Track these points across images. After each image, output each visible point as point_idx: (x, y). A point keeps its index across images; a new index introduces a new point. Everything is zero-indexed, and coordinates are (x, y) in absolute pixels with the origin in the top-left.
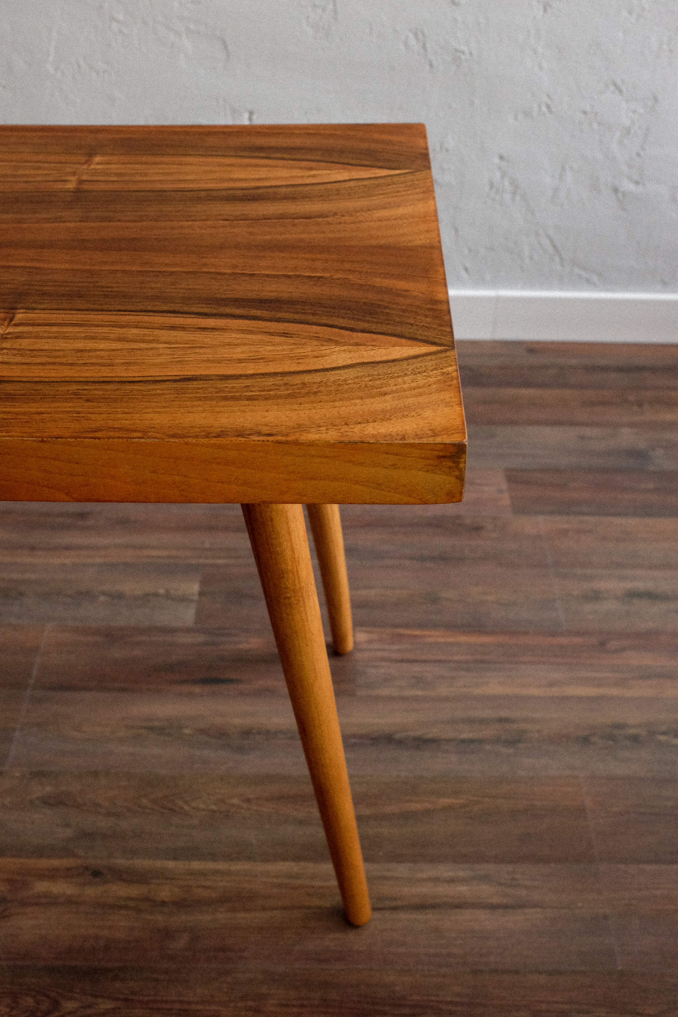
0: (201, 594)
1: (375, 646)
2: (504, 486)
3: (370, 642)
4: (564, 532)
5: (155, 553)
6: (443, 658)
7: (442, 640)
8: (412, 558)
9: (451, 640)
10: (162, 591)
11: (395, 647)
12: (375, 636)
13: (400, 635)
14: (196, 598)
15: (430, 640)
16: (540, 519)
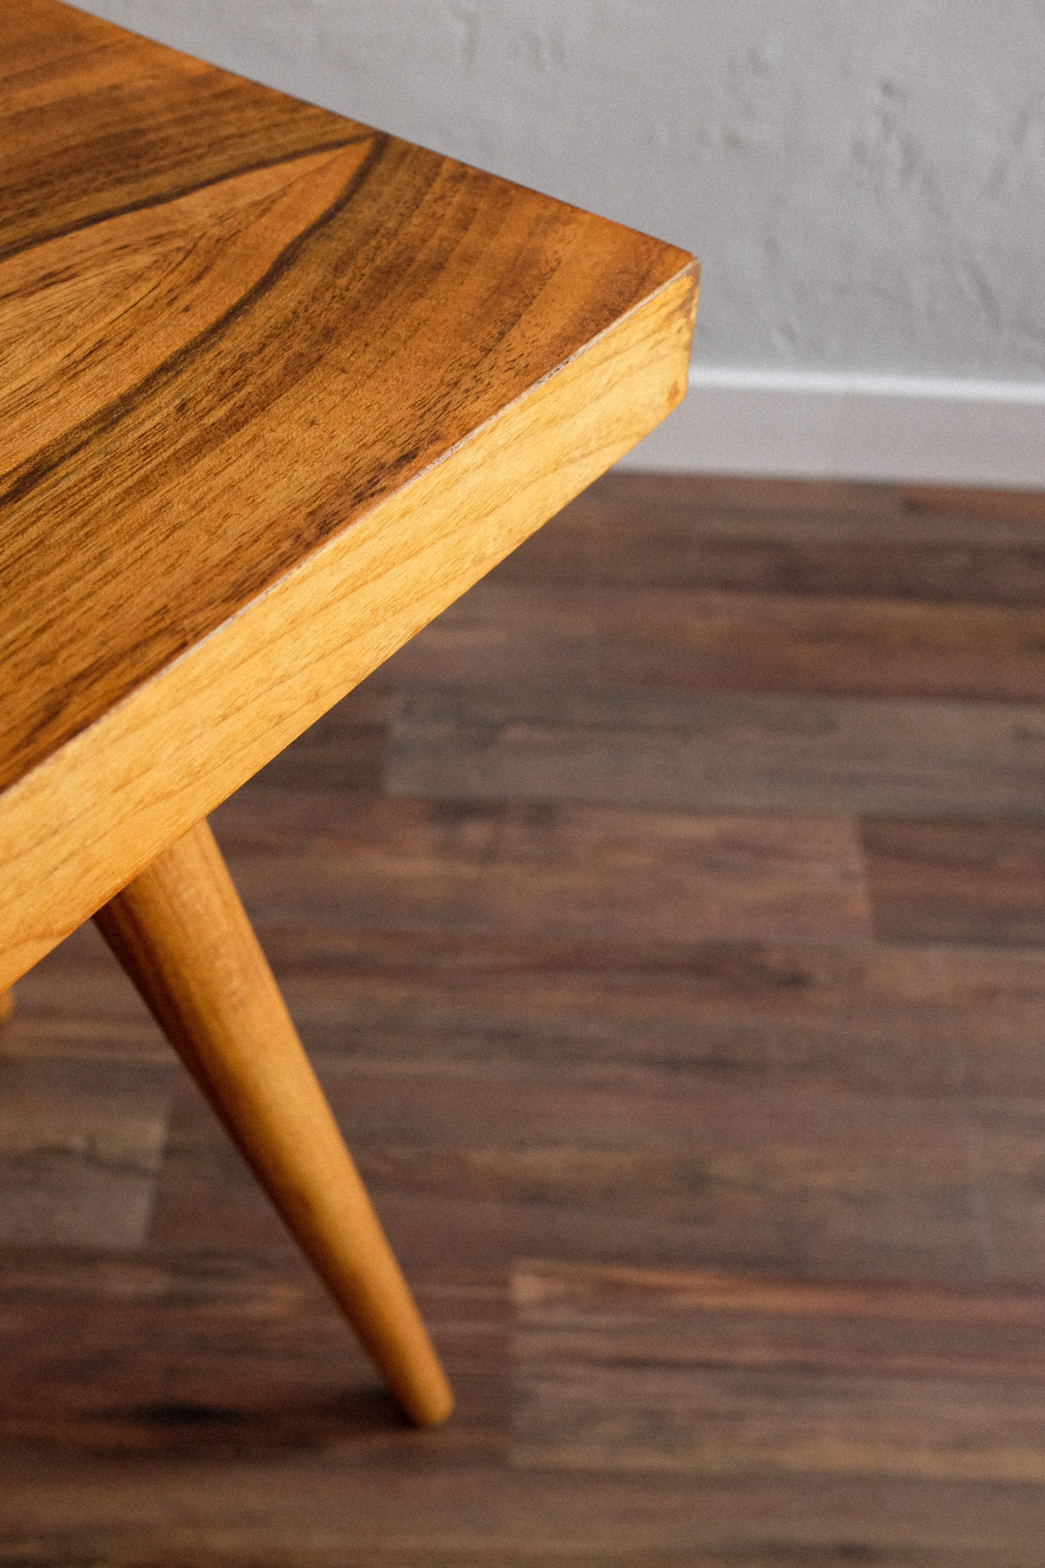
0: (169, 1152)
1: (562, 1316)
2: (856, 862)
3: (548, 1303)
4: (989, 994)
5: (73, 1030)
6: (717, 1354)
7: (712, 1301)
8: (649, 1061)
9: (735, 1301)
10: (78, 1142)
11: (604, 1320)
12: (559, 1288)
13: (619, 1286)
14: (153, 1163)
15: (683, 1301)
16: (935, 955)
